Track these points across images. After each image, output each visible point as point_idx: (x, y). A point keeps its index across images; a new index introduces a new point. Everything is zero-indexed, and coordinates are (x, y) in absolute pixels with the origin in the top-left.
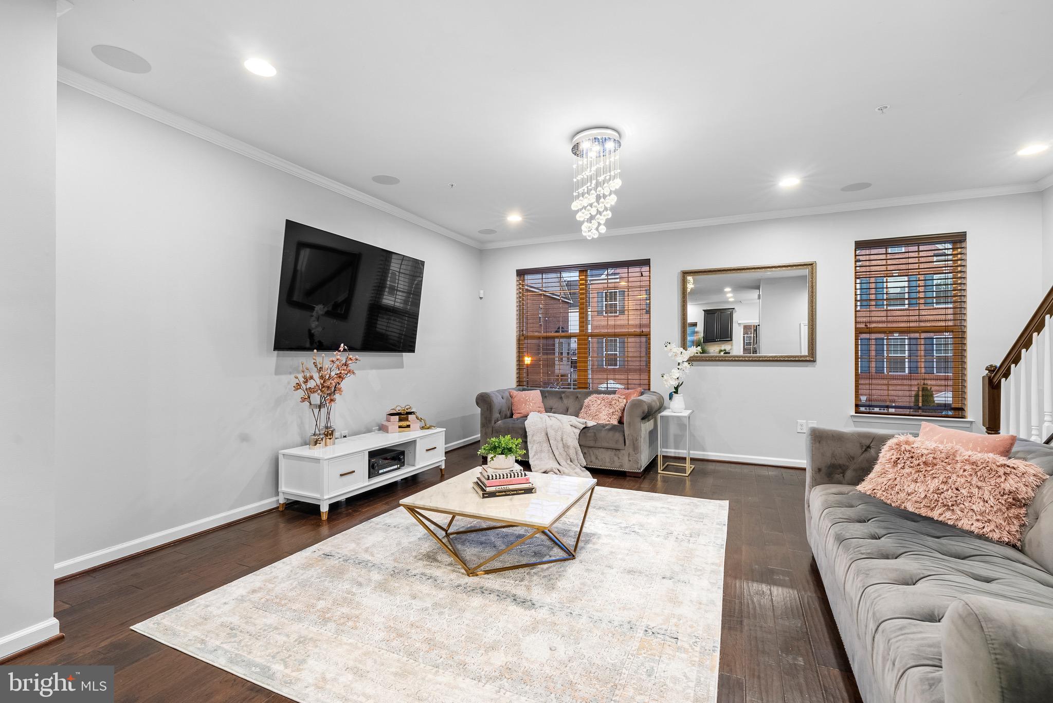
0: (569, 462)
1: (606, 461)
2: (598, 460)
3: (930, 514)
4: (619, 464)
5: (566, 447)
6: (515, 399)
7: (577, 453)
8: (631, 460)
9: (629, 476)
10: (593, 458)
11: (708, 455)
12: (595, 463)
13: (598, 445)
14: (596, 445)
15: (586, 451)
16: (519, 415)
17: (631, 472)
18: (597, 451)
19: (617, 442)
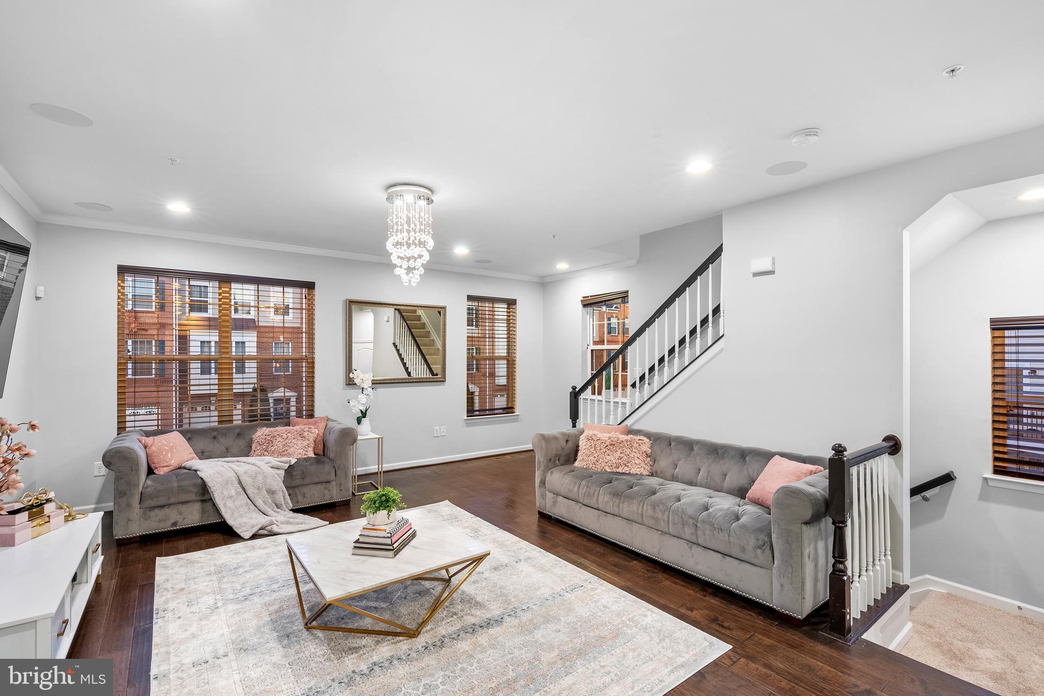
0: (276, 509)
1: (316, 496)
2: (306, 498)
3: (618, 470)
4: (329, 497)
5: (271, 492)
6: (154, 448)
7: (284, 497)
8: (343, 489)
9: (338, 506)
10: (300, 498)
11: (369, 469)
12: (302, 503)
13: (307, 481)
14: (305, 483)
15: (291, 492)
16: (166, 470)
17: (342, 501)
18: (304, 490)
19: (329, 473)
